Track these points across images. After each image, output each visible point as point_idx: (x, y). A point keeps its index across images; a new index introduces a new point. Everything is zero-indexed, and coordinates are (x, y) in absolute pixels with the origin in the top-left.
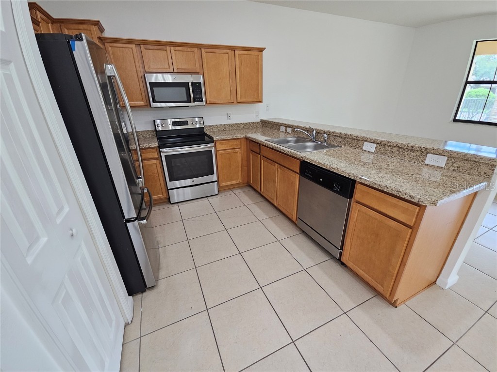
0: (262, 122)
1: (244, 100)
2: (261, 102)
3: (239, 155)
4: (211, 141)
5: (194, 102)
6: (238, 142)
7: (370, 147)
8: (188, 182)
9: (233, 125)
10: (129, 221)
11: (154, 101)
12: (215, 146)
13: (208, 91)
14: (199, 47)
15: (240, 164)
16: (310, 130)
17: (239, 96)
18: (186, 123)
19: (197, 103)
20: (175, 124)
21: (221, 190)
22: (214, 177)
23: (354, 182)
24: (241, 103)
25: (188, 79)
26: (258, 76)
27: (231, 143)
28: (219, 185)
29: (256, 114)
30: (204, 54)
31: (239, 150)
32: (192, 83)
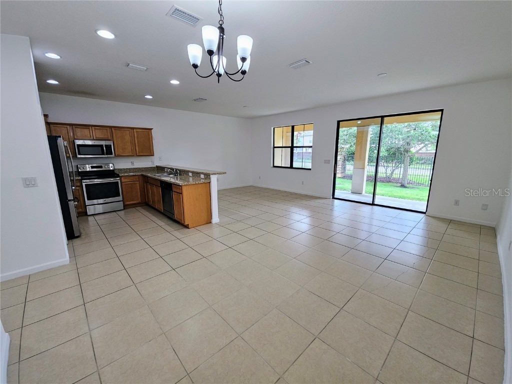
0: (157, 167)
1: (141, 154)
2: (153, 155)
3: (138, 185)
4: (118, 176)
5: (107, 154)
6: (137, 177)
7: (190, 174)
8: (101, 201)
9: (136, 168)
10: (70, 200)
11: (79, 154)
12: (121, 180)
13: (116, 150)
14: (111, 127)
15: (139, 191)
16: (172, 169)
17: (137, 152)
18: (101, 167)
19: (109, 156)
20: (92, 167)
21: (126, 207)
22: (120, 198)
23: (172, 184)
24: (139, 156)
25: (103, 143)
26: (150, 142)
27: (132, 178)
28: (124, 203)
29: (153, 162)
30: (113, 131)
31: (138, 182)
32: (105, 145)
